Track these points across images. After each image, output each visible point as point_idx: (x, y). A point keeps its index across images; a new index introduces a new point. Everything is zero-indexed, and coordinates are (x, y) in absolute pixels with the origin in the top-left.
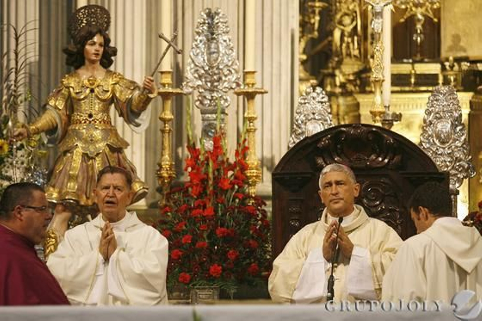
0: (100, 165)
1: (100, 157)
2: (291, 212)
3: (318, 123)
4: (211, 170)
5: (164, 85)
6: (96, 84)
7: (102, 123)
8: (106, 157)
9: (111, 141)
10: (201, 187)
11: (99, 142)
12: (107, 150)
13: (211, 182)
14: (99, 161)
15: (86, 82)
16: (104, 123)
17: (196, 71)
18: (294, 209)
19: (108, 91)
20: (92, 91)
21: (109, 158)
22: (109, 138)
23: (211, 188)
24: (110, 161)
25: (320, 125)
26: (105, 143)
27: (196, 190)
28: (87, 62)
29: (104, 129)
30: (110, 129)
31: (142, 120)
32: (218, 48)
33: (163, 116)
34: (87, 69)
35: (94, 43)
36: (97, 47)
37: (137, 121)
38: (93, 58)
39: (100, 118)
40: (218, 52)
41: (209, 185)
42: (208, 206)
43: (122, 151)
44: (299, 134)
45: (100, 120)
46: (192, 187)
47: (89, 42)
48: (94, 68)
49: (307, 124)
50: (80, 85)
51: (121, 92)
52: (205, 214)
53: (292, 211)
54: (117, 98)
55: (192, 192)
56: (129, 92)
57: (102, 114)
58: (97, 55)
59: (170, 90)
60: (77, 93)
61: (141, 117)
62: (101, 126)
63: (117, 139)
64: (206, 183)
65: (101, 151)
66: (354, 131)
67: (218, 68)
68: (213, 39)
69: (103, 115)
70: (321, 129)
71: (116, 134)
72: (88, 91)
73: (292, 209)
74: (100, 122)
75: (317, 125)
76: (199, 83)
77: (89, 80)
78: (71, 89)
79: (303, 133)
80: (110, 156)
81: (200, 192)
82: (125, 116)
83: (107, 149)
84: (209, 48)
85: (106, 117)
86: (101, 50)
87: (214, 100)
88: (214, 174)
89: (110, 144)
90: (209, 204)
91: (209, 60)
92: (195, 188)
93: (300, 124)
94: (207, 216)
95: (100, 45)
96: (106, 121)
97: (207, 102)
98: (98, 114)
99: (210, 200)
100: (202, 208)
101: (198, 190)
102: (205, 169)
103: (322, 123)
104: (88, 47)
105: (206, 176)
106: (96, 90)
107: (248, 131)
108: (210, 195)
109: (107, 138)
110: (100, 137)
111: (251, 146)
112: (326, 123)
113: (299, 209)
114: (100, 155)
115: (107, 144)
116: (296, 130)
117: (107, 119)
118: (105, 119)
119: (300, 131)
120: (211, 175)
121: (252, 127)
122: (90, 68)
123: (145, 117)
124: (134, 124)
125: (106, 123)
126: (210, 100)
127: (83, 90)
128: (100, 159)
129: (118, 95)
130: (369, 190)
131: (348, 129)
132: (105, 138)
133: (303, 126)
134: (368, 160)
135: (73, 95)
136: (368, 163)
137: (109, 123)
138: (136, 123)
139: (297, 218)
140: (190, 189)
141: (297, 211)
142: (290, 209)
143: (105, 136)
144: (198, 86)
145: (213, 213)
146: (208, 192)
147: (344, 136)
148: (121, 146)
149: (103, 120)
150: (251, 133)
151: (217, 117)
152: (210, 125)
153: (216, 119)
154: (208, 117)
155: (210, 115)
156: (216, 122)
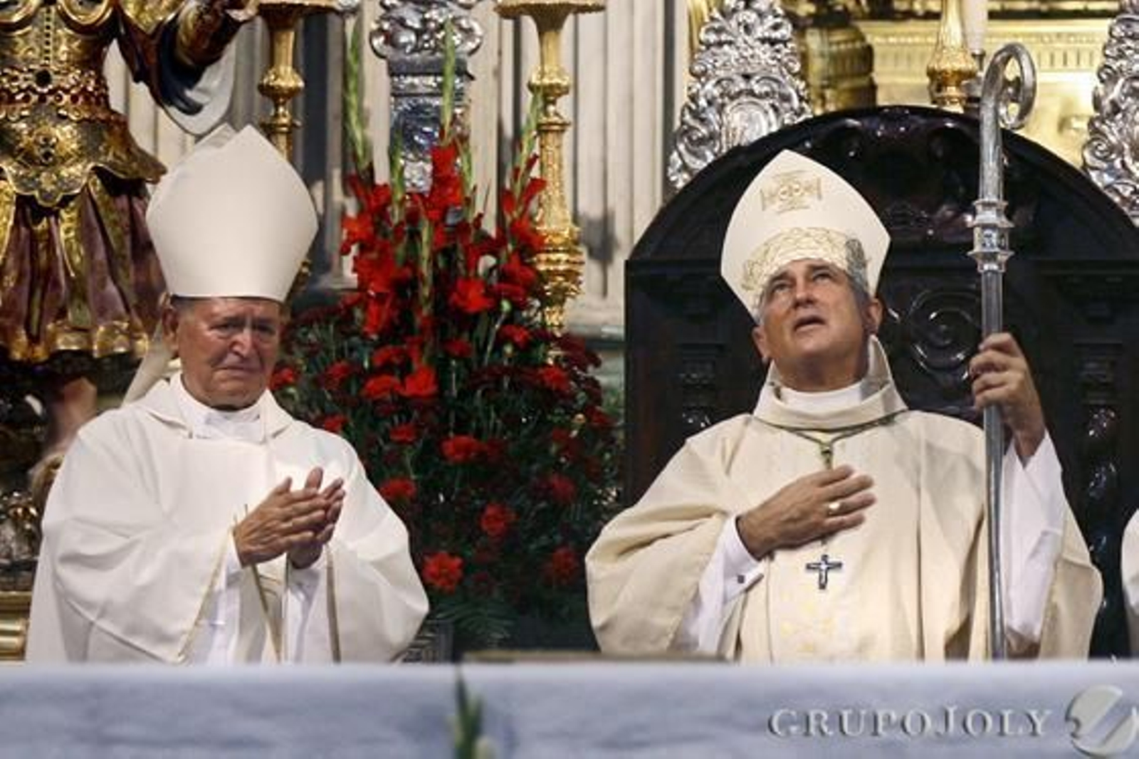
0: (72, 234)
1: (72, 209)
2: (687, 386)
3: (761, 107)
4: (425, 252)
7: (81, 99)
8: (91, 210)
9: (110, 158)
10: (393, 306)
11: (69, 162)
12: (96, 187)
13: (426, 292)
14: (71, 220)
16: (87, 99)
18: (694, 376)
19: (98, 1)
21: (102, 211)
22: (101, 148)
23: (426, 311)
24: (105, 221)
25: (766, 112)
26: (91, 165)
27: (379, 317)
29: (84, 119)
30: (106, 122)
31: (205, 91)
33: (270, 79)
37: (189, 94)
39: (73, 87)
41: (422, 301)
42: (415, 366)
43: (142, 191)
44: (702, 141)
45: (73, 91)
46: (365, 309)
49: (728, 109)
52: (407, 392)
53: (689, 381)
54: (126, 21)
55: (364, 322)
56: (167, 2)
57: (79, 72)
61: (201, 84)
62: (76, 109)
63: (128, 152)
64: (409, 293)
65: (77, 191)
66: (886, 128)
69: (82, 75)
70: (770, 124)
73: (688, 376)
74: (74, 99)
75: (756, 112)
79: (713, 137)
80: (106, 204)
81: (390, 321)
82: (154, 78)
83: (94, 184)
85: (92, 82)
88: (435, 264)
89: (106, 167)
90: (419, 361)
92: (373, 308)
93: (704, 110)
94: (415, 396)
96: (91, 93)
98: (69, 71)
99: (422, 346)
100: (398, 372)
101: (384, 316)
102: (407, 249)
103: (773, 106)
105: (408, 272)
107: (542, 130)
108: (422, 330)
109: (96, 149)
110: (74, 146)
111: (549, 178)
112: (786, 105)
113: (711, 376)
114: (72, 204)
115: (96, 170)
116: (692, 128)
117: (95, 89)
118: (90, 89)
119: (704, 131)
120: (425, 269)
121: (555, 119)
123: (215, 83)
124: (182, 105)
125: (93, 100)
126: (419, 33)
128: (74, 214)
130: (933, 315)
131: (866, 122)
132: (90, 149)
133: (712, 115)
134: (929, 220)
136: (931, 232)
137: (102, 100)
138: (187, 102)
139: (704, 404)
140: (358, 313)
141: (705, 382)
142: (683, 375)
143: (89, 144)
145: (432, 389)
146: (418, 321)
147: (856, 144)
148: (142, 174)
149: (84, 90)
150: (550, 137)
151: (440, 86)
152: (417, 110)
153: (438, 92)
154: (413, 86)
155: (416, 80)
156: (436, 102)
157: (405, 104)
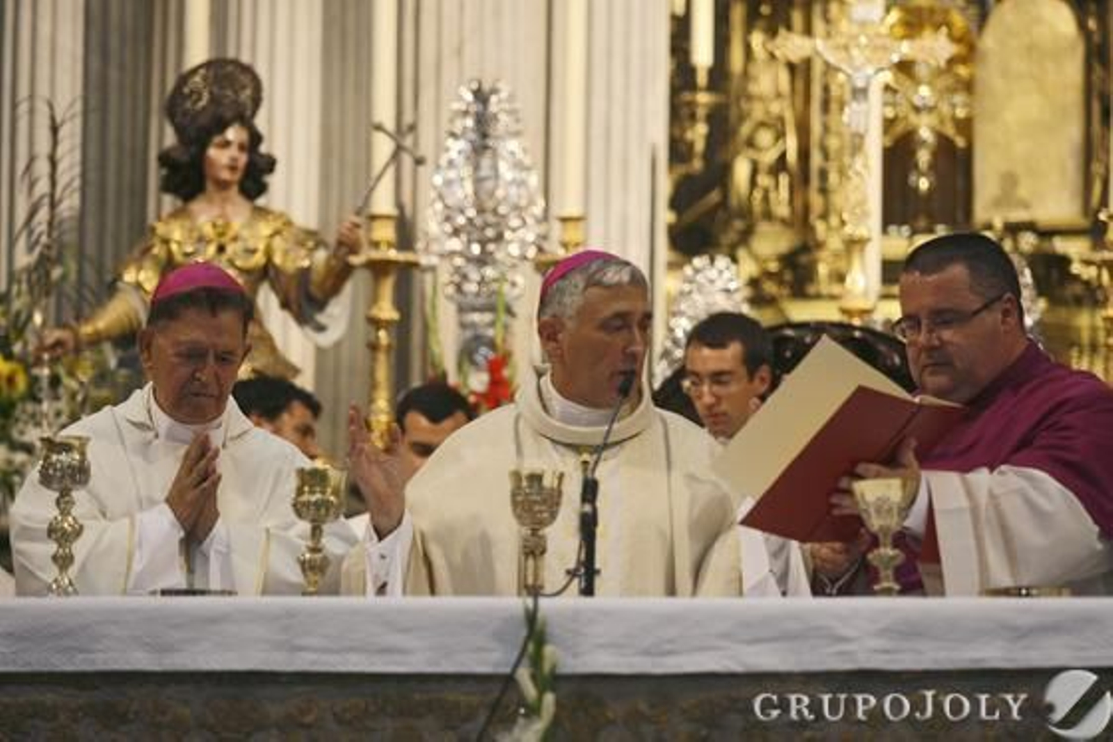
5: (376, 245)
6: (231, 234)
9: (263, 362)
15: (208, 230)
17: (448, 219)
19: (255, 251)
20: (221, 249)
22: (256, 355)
28: (210, 186)
30: (260, 337)
32: (495, 168)
35: (227, 144)
36: (233, 151)
37: (319, 317)
38: (225, 175)
40: (497, 176)
47: (217, 139)
48: (225, 200)
50: (195, 235)
51: (286, 253)
54: (275, 266)
56: (303, 252)
58: (233, 168)
59: (393, 255)
60: (187, 255)
61: (328, 311)
63: (275, 359)
67: (495, 213)
68: (486, 147)
71: (272, 348)
72: (212, 250)
76: (454, 244)
77: (214, 226)
78: (174, 246)
82: (294, 307)
84: (477, 168)
86: (243, 159)
87: (487, 284)
89: (260, 369)
95: (242, 147)
97: (471, 287)
104: (212, 152)
106: (230, 249)
122: (216, 198)
123: (337, 311)
124: (314, 326)
126: (479, 284)
127: (201, 246)
129: (278, 260)
135: (178, 258)
138: (318, 324)
144: (453, 254)
148: (284, 373)
151: (493, 320)
152: (477, 337)
153: (492, 324)
154: (474, 320)
155: (476, 316)
156: (491, 332)
157: (468, 333)
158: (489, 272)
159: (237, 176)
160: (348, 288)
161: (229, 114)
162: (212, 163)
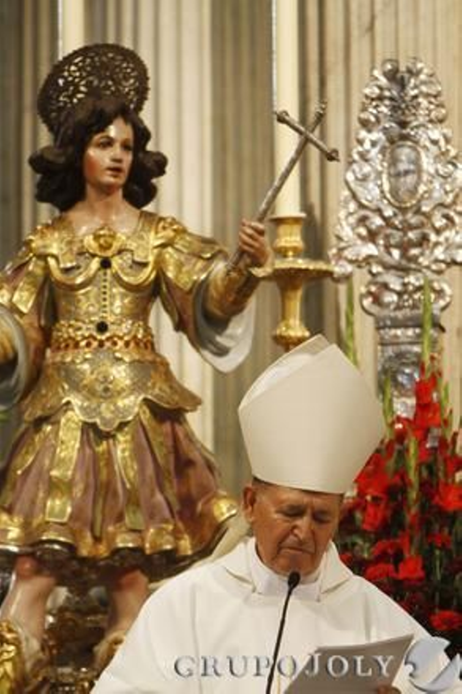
0: (127, 454)
1: (127, 433)
4: (412, 462)
5: (282, 253)
6: (116, 245)
7: (132, 345)
8: (142, 435)
9: (157, 391)
10: (387, 507)
11: (124, 394)
12: (146, 416)
13: (413, 494)
14: (126, 442)
15: (90, 242)
16: (137, 344)
17: (363, 220)
19: (144, 265)
20: (106, 264)
21: (150, 435)
22: (149, 384)
23: (414, 510)
24: (154, 443)
26: (141, 398)
27: (375, 515)
28: (90, 191)
29: (139, 361)
30: (153, 362)
31: (231, 337)
32: (417, 162)
33: (282, 330)
34: (92, 211)
35: (109, 143)
36: (117, 151)
37: (219, 339)
38: (108, 178)
39: (125, 334)
40: (419, 171)
41: (411, 503)
42: (407, 555)
43: (181, 419)
45: (126, 338)
46: (364, 509)
47: (97, 138)
48: (108, 206)
50: (75, 249)
51: (180, 266)
52: (401, 575)
54: (168, 282)
55: (363, 521)
56: (200, 264)
57: (130, 322)
58: (116, 170)
59: (301, 263)
60: (67, 271)
61: (229, 331)
62: (128, 353)
63: (171, 387)
64: (400, 497)
65: (130, 418)
67: (418, 211)
68: (405, 137)
69: (133, 324)
71: (168, 376)
72: (95, 264)
74: (127, 344)
76: (370, 249)
77: (97, 237)
78: (52, 262)
80: (154, 430)
81: (384, 519)
82: (191, 327)
83: (144, 412)
84: (394, 161)
85: (141, 331)
86: (128, 159)
87: (411, 294)
88: (420, 474)
90: (409, 551)
91: (394, 192)
92: (371, 510)
94: (406, 579)
95: (125, 146)
96: (141, 340)
97: (390, 298)
98: (122, 322)
99: (411, 541)
100: (392, 560)
101: (380, 515)
102: (397, 462)
104: (93, 152)
105: (398, 480)
106: (116, 262)
108: (411, 527)
109: (145, 384)
110: (128, 382)
114: (126, 429)
115: (145, 400)
117: (144, 337)
118: (140, 336)
120: (413, 476)
122: (98, 205)
123: (239, 331)
124: (215, 350)
125: (142, 345)
126: (400, 294)
127: (82, 262)
128: (128, 437)
129: (170, 275)
132: (140, 384)
135: (57, 274)
137: (149, 345)
140: (358, 515)
144: (369, 259)
145: (420, 573)
146: (408, 519)
148: (181, 405)
149: (135, 337)
151: (419, 336)
152: (400, 356)
153: (417, 340)
154: (396, 336)
155: (399, 332)
156: (416, 349)
157: (390, 351)
158: (412, 279)
159: (121, 180)
160: (252, 303)
161: (110, 108)
162: (93, 165)
